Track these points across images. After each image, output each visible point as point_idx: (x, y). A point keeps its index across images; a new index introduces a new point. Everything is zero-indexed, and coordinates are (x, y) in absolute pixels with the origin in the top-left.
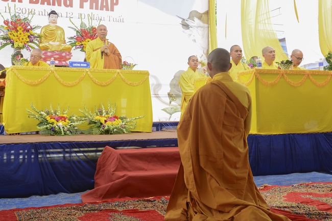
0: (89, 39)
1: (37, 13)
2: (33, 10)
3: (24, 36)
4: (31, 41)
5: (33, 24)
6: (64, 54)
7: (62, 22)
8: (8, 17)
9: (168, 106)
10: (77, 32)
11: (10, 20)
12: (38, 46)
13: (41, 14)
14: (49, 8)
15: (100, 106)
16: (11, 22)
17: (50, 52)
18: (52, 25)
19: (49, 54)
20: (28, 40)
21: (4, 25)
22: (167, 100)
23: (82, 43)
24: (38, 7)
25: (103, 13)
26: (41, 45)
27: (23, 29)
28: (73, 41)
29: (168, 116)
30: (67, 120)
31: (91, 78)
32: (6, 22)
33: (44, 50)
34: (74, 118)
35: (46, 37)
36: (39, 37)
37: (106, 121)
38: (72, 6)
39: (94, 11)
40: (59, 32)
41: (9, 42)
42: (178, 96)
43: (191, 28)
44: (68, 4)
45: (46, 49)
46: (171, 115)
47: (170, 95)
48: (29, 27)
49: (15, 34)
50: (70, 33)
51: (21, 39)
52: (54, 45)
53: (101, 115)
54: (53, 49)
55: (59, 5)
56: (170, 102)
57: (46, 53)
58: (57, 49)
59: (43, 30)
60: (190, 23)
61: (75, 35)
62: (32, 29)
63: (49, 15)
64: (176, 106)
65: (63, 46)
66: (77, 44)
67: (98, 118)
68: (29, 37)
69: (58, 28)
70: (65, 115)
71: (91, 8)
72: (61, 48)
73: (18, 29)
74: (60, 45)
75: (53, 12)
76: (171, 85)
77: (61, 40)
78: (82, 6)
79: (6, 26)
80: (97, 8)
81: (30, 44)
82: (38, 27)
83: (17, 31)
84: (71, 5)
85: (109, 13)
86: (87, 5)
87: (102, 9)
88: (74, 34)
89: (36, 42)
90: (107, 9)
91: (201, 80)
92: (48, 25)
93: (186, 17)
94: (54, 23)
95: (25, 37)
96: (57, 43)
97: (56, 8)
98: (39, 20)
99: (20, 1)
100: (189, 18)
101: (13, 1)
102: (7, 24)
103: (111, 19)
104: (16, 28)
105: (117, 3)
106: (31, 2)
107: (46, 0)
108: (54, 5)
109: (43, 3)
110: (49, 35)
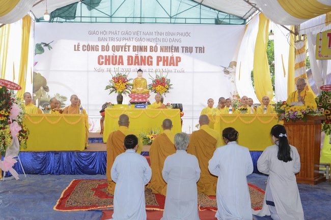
0: (159, 86)
1: (132, 70)
2: (130, 69)
3: (123, 86)
4: (127, 88)
5: (128, 78)
7: (145, 75)
8: (114, 75)
10: (153, 81)
11: (116, 77)
13: (134, 71)
14: (138, 67)
15: (151, 129)
18: (139, 78)
19: (136, 96)
20: (125, 88)
21: (112, 79)
23: (156, 88)
25: (172, 68)
26: (132, 90)
27: (122, 82)
28: (151, 86)
31: (146, 114)
35: (135, 85)
39: (166, 67)
40: (143, 81)
41: (114, 89)
43: (230, 73)
45: (135, 92)
50: (150, 82)
51: (121, 87)
52: (140, 89)
53: (151, 134)
54: (138, 93)
55: (145, 65)
58: (141, 92)
59: (135, 81)
60: (229, 70)
61: (152, 83)
62: (127, 81)
63: (138, 72)
66: (152, 88)
67: (149, 136)
68: (125, 86)
69: (143, 79)
71: (164, 65)
72: (143, 92)
74: (143, 90)
75: (140, 70)
77: (144, 86)
78: (158, 64)
80: (167, 65)
81: (126, 90)
82: (131, 79)
83: (119, 83)
84: (151, 64)
85: (175, 67)
86: (161, 63)
87: (170, 65)
90: (174, 65)
92: (137, 78)
93: (227, 65)
94: (140, 76)
96: (142, 88)
97: (143, 67)
98: (132, 76)
99: (123, 64)
100: (229, 67)
101: (119, 64)
102: (114, 79)
103: (176, 71)
104: (118, 81)
105: (180, 61)
106: (129, 64)
107: (137, 63)
108: (141, 65)
109: (135, 65)
110: (137, 83)
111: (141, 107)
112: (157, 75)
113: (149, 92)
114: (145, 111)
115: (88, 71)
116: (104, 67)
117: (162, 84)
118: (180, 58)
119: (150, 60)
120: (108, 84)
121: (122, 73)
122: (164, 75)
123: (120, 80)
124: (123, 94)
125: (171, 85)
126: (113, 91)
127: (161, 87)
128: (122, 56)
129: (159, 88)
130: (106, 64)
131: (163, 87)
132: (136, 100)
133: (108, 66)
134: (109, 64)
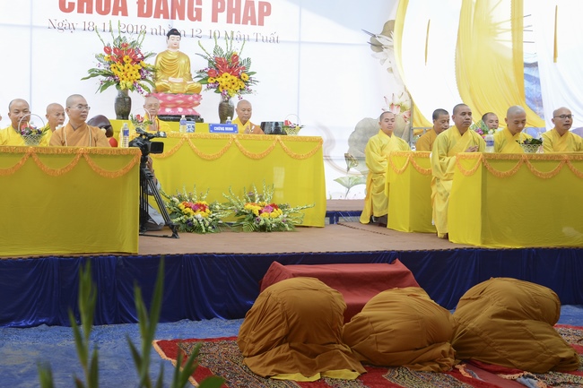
0: (227, 74)
1: (148, 30)
2: (143, 28)
3: (133, 70)
4: (144, 78)
5: (144, 50)
6: (191, 98)
7: (187, 46)
8: (109, 40)
9: (345, 176)
10: (210, 62)
11: (112, 46)
12: (153, 85)
13: (154, 31)
14: (165, 24)
15: (251, 188)
16: (115, 49)
17: (170, 94)
18: (172, 51)
19: (169, 98)
20: (139, 76)
21: (104, 53)
22: (344, 165)
23: (218, 80)
24: (152, 23)
25: (248, 30)
26: (157, 84)
27: (131, 60)
28: (205, 75)
29: (344, 190)
30: (207, 210)
31: (240, 149)
32: (107, 49)
33: (162, 91)
34: (217, 207)
35: (163, 69)
37: (260, 212)
38: (200, 20)
39: (234, 27)
40: (183, 61)
41: (112, 79)
42: (361, 159)
43: (385, 50)
44: (195, 16)
45: (165, 89)
46: (349, 188)
47: (348, 158)
48: (139, 56)
49: (121, 67)
50: (199, 64)
51: (128, 75)
52: (175, 83)
53: (253, 201)
54: (175, 91)
55: (182, 18)
56: (348, 169)
57: (165, 96)
58: (180, 91)
59: (160, 59)
60: (383, 40)
61: (207, 66)
62: (143, 58)
63: (168, 35)
64: (357, 175)
65: (189, 85)
66: (209, 80)
67: (249, 206)
68: (140, 71)
69: (181, 55)
70: (204, 203)
71: (229, 21)
72: (186, 88)
73: (124, 59)
74: (184, 83)
75: (174, 32)
76: (350, 141)
77: (185, 75)
78: (215, 19)
79: (106, 55)
80: (237, 22)
81: (142, 82)
82: (151, 54)
83: (123, 63)
84: (199, 18)
85: (257, 28)
86: (222, 16)
87: (245, 22)
88: (205, 65)
89: (150, 79)
90: (254, 23)
91: (399, 155)
92: (167, 51)
93: (378, 31)
94: (175, 48)
95: (134, 72)
96: (179, 80)
97: (177, 24)
98: (152, 46)
99: (125, 14)
100: (383, 33)
101: (115, 13)
102: (109, 52)
103: (260, 38)
104: (121, 58)
105: (269, 13)
106: (141, 14)
107: (162, 12)
108: (173, 17)
109: (157, 16)
110: (168, 66)
111: (225, 131)
112: (216, 46)
113: (200, 89)
114: (236, 141)
115: (32, 27)
116: (74, 17)
117: (231, 70)
118: (269, 5)
119: (195, 6)
120: (94, 64)
121: (127, 35)
122: (236, 47)
123: (123, 55)
124: (130, 94)
125: (253, 73)
126: (108, 84)
127: (230, 77)
129: (226, 79)
130: (80, 11)
131: (235, 78)
132: (168, 111)
133: (85, 16)
134: (90, 11)
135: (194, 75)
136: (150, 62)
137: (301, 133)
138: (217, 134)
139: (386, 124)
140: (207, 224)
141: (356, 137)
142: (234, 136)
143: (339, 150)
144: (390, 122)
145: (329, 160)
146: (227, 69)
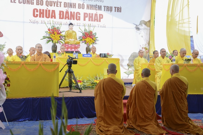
0: (88, 38)
1: (63, 24)
2: (61, 22)
3: (57, 36)
4: (61, 39)
5: (61, 30)
6: (77, 46)
7: (75, 28)
8: (50, 27)
9: (127, 71)
10: (83, 34)
11: (51, 29)
12: (64, 41)
13: (65, 24)
14: (68, 21)
15: (96, 75)
16: (51, 30)
17: (70, 44)
18: (70, 30)
19: (70, 46)
20: (60, 39)
21: (48, 31)
22: (127, 67)
23: (86, 40)
24: (64, 21)
25: (95, 23)
26: (65, 41)
27: (57, 33)
28: (81, 38)
29: (127, 76)
30: (82, 82)
31: (93, 62)
32: (49, 30)
33: (67, 43)
34: (85, 81)
35: (67, 36)
36: (65, 37)
38: (80, 20)
39: (91, 22)
40: (74, 34)
41: (51, 40)
42: (132, 66)
43: (140, 30)
44: (78, 19)
45: (68, 43)
46: (129, 75)
47: (128, 65)
48: (60, 32)
49: (54, 36)
50: (79, 34)
51: (56, 38)
52: (71, 41)
53: (97, 79)
54: (72, 43)
55: (74, 19)
56: (128, 69)
57: (68, 45)
58: (73, 43)
59: (66, 33)
60: (140, 27)
61: (82, 35)
62: (61, 33)
63: (69, 25)
64: (131, 71)
65: (76, 41)
66: (83, 40)
67: (96, 81)
68: (60, 37)
69: (73, 31)
70: (81, 80)
71: (89, 20)
72: (75, 42)
73: (55, 33)
74: (74, 41)
75: (71, 24)
76: (129, 60)
77: (75, 38)
78: (85, 20)
79: (49, 32)
81: (60, 40)
82: (63, 31)
83: (54, 34)
84: (79, 19)
85: (98, 23)
86: (87, 19)
87: (95, 21)
88: (81, 35)
89: (63, 39)
90: (97, 21)
91: (145, 64)
92: (69, 30)
93: (138, 24)
94: (71, 29)
95: (58, 37)
96: (73, 40)
97: (72, 21)
98: (64, 29)
99: (55, 18)
100: (140, 24)
101: (52, 18)
102: (49, 31)
103: (99, 26)
104: (54, 33)
105: (102, 18)
106: (60, 18)
107: (67, 17)
108: (71, 19)
109: (65, 19)
110: (69, 35)
111: (88, 56)
112: (85, 29)
113: (80, 43)
114: (91, 60)
115: (24, 22)
116: (38, 19)
117: (90, 36)
118: (102, 15)
119: (78, 15)
120: (45, 34)
121: (56, 25)
122: (92, 29)
123: (54, 32)
124: (57, 44)
125: (97, 37)
126: (49, 41)
127: (90, 39)
128: (54, 11)
129: (88, 39)
130: (40, 17)
131: (91, 39)
132: (69, 50)
133: (42, 19)
134: (43, 17)
135: (78, 38)
136: (63, 34)
137: (113, 57)
138: (85, 57)
139: (141, 54)
140: (82, 87)
141: (131, 58)
142: (91, 58)
143: (126, 63)
144: (142, 53)
145: (122, 66)
146: (89, 36)
